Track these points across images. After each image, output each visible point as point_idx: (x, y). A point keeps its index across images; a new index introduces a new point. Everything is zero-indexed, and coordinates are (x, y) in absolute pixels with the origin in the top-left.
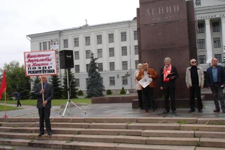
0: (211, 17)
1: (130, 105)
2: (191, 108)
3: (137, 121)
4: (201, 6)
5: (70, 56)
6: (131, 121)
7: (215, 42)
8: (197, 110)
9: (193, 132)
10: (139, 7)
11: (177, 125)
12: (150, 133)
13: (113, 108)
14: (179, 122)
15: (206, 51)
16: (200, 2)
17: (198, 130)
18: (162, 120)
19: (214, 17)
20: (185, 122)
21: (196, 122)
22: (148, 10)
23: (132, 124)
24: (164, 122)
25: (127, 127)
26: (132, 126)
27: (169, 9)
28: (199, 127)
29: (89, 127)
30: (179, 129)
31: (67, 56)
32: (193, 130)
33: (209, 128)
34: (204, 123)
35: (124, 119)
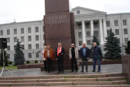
0: (85, 20)
1: (40, 69)
2: (72, 70)
3: (43, 78)
4: (80, 14)
5: (5, 42)
6: (40, 78)
7: (87, 34)
8: (75, 70)
9: (72, 82)
10: (45, 15)
11: (64, 79)
12: (50, 84)
13: (30, 71)
14: (65, 77)
15: (82, 39)
16: (79, 12)
17: (75, 81)
18: (56, 76)
19: (87, 20)
20: (68, 77)
21: (74, 77)
22: (50, 17)
24: (57, 78)
25: (37, 81)
26: (40, 80)
27: (61, 17)
28: (75, 80)
29: (16, 82)
30: (65, 81)
31: (3, 42)
32: (72, 81)
33: (80, 80)
34: (78, 77)
35: (36, 77)
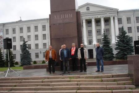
0: (95, 18)
1: (45, 70)
3: (48, 78)
4: (90, 11)
5: (10, 42)
6: (45, 78)
7: (97, 32)
9: (76, 83)
10: (50, 14)
12: (54, 84)
14: (70, 78)
16: (89, 9)
17: (79, 82)
19: (97, 17)
20: (73, 78)
21: (79, 78)
22: (55, 16)
23: (45, 80)
24: (62, 78)
25: (42, 82)
26: (45, 81)
27: (67, 16)
28: (80, 80)
29: (21, 82)
30: (70, 81)
31: (8, 42)
32: (77, 82)
33: (85, 80)
34: (83, 78)
35: (41, 78)
